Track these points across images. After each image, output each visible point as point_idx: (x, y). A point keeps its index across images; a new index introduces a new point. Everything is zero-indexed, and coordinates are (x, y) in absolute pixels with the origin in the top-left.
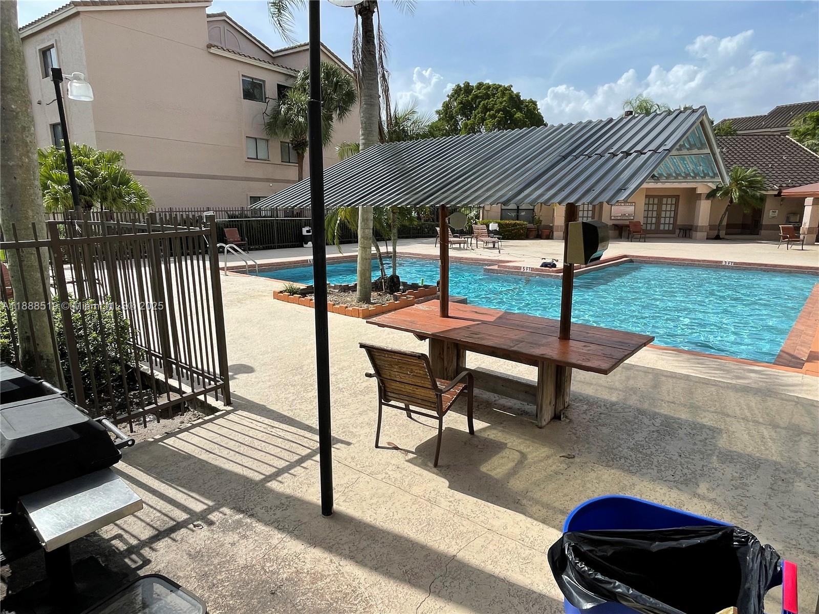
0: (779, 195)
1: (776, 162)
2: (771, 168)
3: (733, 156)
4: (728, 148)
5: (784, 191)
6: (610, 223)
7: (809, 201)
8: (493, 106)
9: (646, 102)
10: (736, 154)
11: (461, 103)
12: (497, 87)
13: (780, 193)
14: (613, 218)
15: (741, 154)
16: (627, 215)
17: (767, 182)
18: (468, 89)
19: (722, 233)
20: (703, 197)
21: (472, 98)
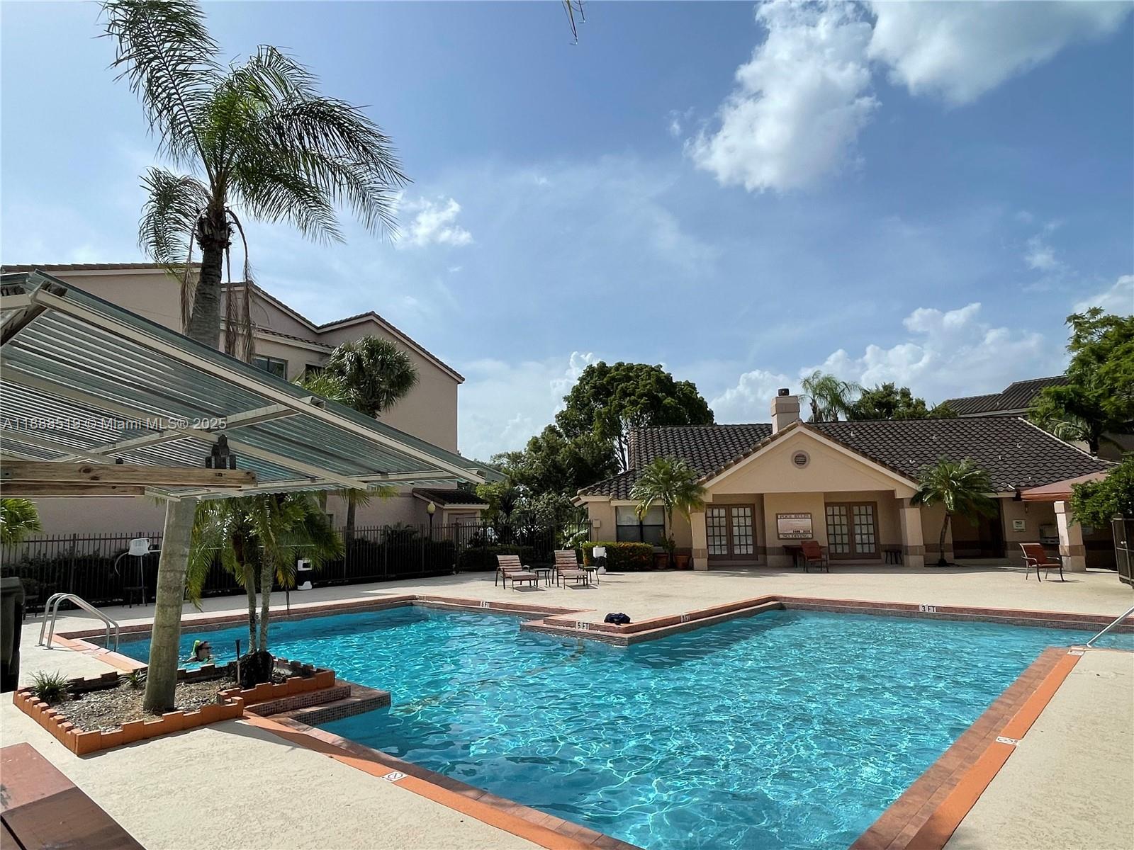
0: (1018, 498)
1: (1008, 453)
2: (1002, 460)
3: (946, 446)
4: (939, 435)
5: (1025, 492)
6: (780, 544)
7: (1059, 506)
8: (634, 391)
9: (828, 379)
10: (950, 443)
11: (594, 387)
12: (641, 368)
13: (1018, 495)
14: (781, 536)
15: (958, 443)
16: (802, 531)
17: (998, 481)
18: (603, 369)
19: (949, 556)
20: (906, 503)
21: (607, 382)
